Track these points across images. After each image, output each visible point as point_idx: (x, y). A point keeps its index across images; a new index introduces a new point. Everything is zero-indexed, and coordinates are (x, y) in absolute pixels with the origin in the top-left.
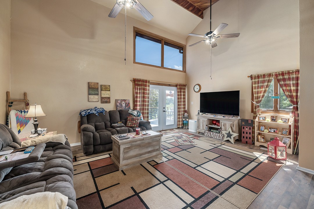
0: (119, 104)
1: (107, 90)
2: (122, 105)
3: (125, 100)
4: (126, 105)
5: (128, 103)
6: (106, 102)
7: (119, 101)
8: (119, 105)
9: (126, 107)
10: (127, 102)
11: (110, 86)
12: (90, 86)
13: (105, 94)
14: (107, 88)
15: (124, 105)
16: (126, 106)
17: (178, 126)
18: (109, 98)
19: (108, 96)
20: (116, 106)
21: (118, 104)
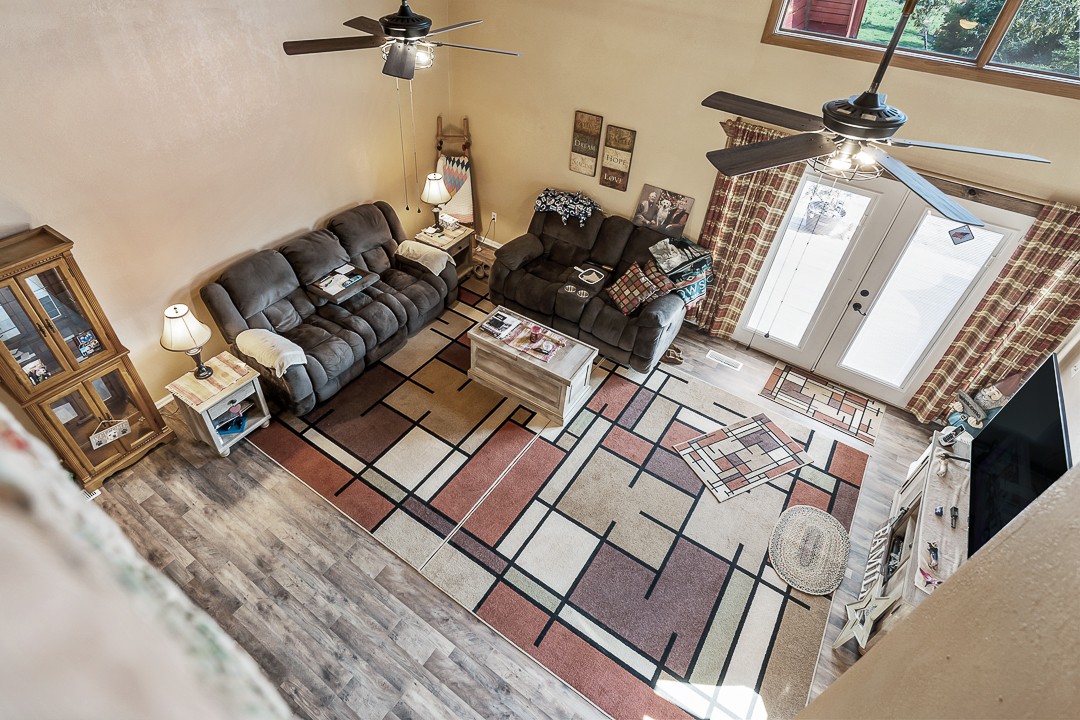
0: (650, 203)
1: (622, 146)
2: (656, 212)
3: (674, 196)
4: (670, 216)
5: (684, 211)
6: (613, 185)
7: (653, 194)
8: (646, 210)
9: (667, 223)
10: (681, 205)
11: (634, 133)
12: (578, 126)
13: (615, 159)
14: (624, 139)
15: (663, 214)
16: (668, 220)
17: (913, 410)
18: (625, 175)
19: (622, 168)
20: (640, 209)
21: (645, 203)
